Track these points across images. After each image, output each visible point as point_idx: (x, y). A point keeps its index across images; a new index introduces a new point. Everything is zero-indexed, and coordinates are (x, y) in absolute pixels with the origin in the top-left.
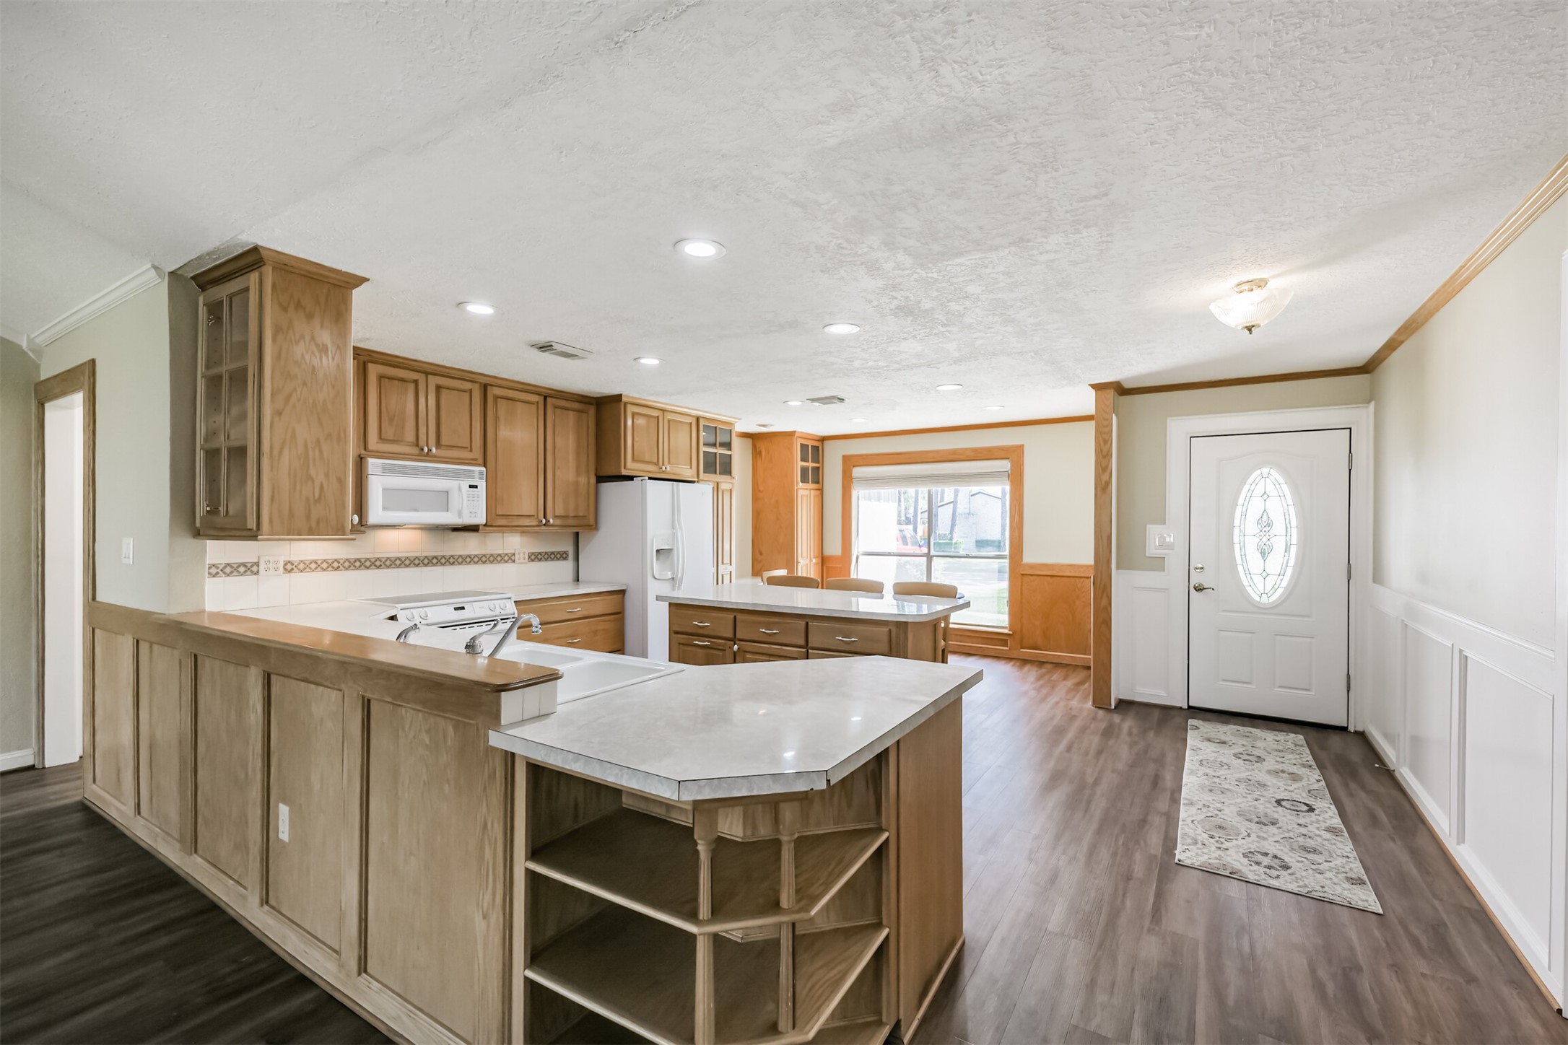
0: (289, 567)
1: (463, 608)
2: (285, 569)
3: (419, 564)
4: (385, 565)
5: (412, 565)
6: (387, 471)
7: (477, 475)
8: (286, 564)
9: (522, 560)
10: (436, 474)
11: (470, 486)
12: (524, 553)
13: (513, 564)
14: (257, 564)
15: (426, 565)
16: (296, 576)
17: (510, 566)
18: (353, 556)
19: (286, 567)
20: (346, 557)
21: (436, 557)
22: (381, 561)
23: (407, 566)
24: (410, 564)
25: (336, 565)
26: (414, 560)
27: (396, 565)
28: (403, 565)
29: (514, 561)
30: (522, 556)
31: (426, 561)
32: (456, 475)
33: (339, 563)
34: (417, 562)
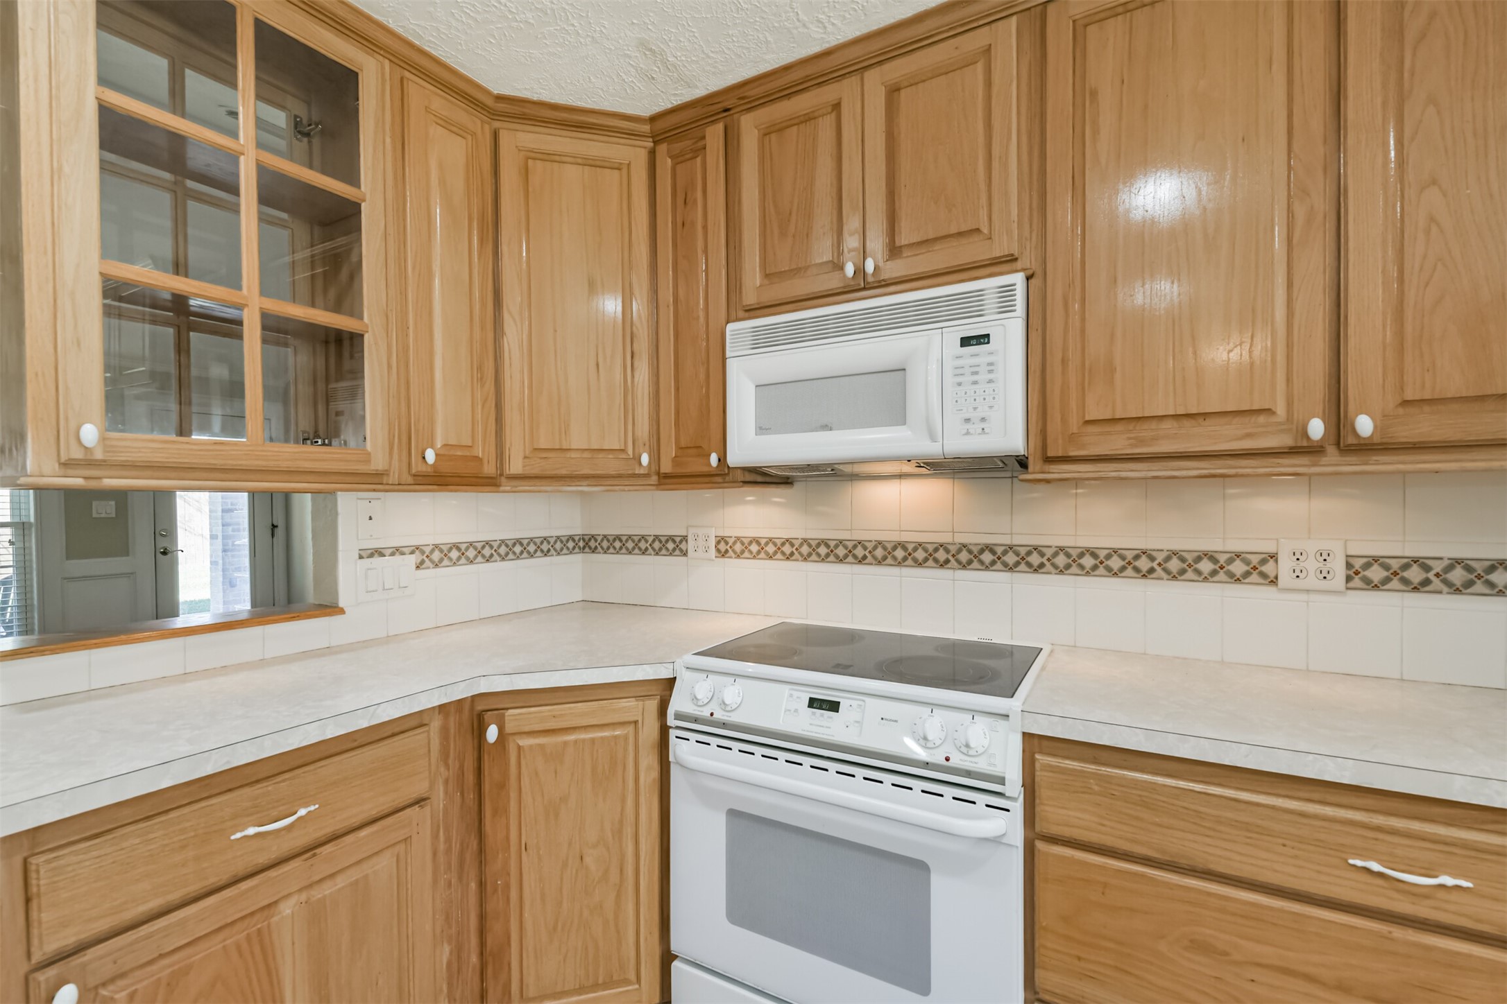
0: (725, 548)
1: (834, 706)
2: (718, 551)
3: (947, 561)
4: (874, 557)
5: (931, 563)
6: (762, 342)
7: (991, 302)
8: (718, 542)
9: (1312, 581)
10: (871, 324)
11: (965, 342)
12: (1324, 556)
13: (1271, 590)
14: (685, 538)
15: (964, 566)
16: (732, 564)
17: (1252, 596)
18: (815, 534)
19: (719, 547)
20: (804, 537)
21: (990, 548)
22: (865, 548)
23: (919, 564)
24: (926, 560)
25: (787, 549)
26: (936, 550)
27: (895, 558)
28: (910, 562)
29: (1274, 582)
30: (1312, 565)
31: (964, 556)
32: (925, 316)
33: (792, 545)
34: (941, 555)
